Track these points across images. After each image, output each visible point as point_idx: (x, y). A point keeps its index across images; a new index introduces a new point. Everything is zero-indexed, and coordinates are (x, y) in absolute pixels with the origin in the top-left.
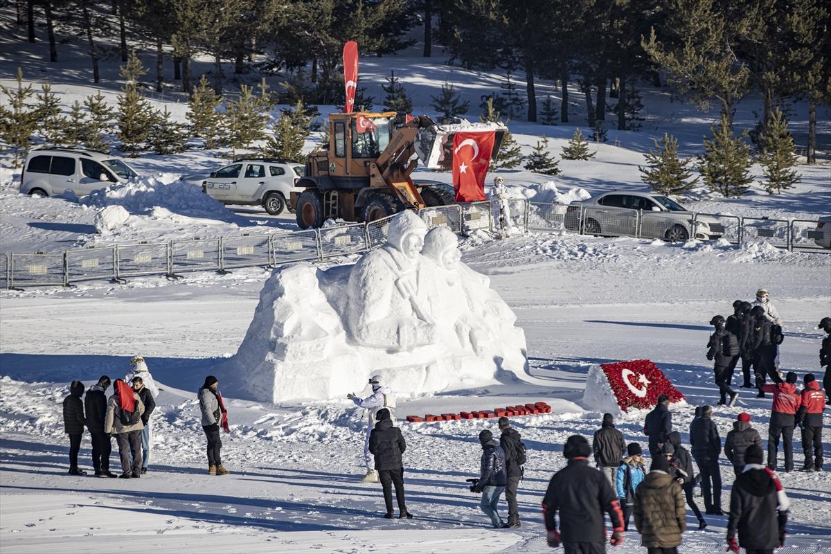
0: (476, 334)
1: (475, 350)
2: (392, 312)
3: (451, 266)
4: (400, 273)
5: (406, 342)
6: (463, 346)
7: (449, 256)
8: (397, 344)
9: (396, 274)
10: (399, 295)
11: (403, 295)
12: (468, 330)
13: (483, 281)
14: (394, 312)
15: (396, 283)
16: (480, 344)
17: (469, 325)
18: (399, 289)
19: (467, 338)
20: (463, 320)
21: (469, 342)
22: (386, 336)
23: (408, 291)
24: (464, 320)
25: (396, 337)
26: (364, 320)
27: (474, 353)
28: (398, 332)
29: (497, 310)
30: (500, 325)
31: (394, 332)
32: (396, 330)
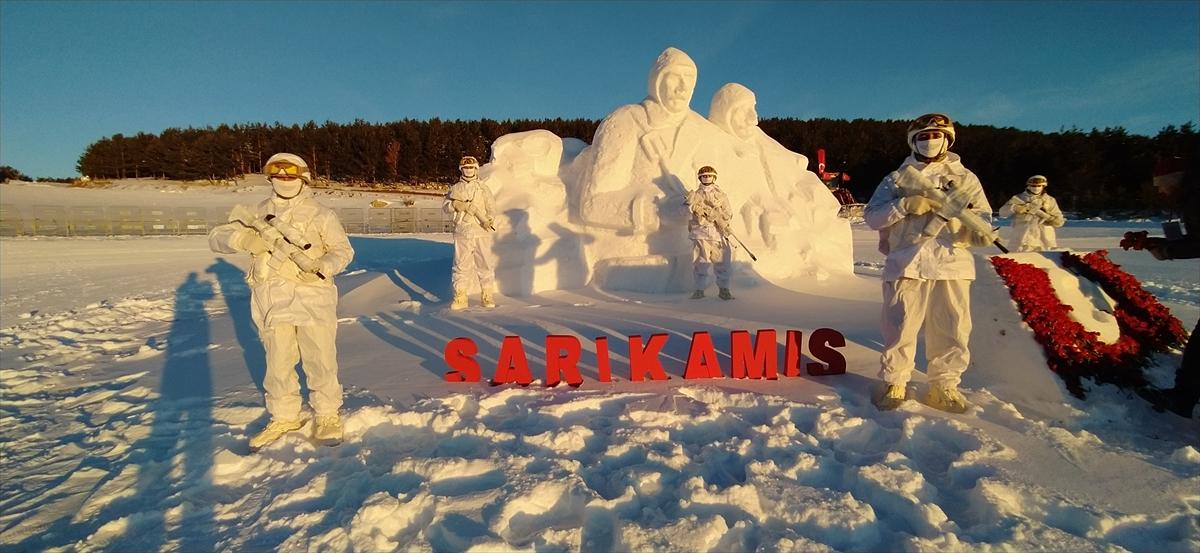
0: (770, 217)
1: (765, 238)
2: (634, 180)
3: (743, 131)
4: (648, 127)
5: (642, 220)
6: (749, 233)
7: (740, 117)
8: (630, 223)
9: (643, 129)
10: (644, 158)
11: (648, 157)
12: (760, 212)
13: (798, 161)
14: (637, 181)
15: (640, 140)
16: (772, 230)
17: (763, 207)
18: (643, 148)
19: (755, 222)
20: (754, 201)
21: (758, 227)
22: (616, 211)
23: (657, 152)
24: (757, 201)
25: (628, 213)
26: (589, 191)
27: (763, 244)
28: (631, 207)
29: (811, 193)
30: (813, 213)
31: (625, 207)
32: (628, 204)
